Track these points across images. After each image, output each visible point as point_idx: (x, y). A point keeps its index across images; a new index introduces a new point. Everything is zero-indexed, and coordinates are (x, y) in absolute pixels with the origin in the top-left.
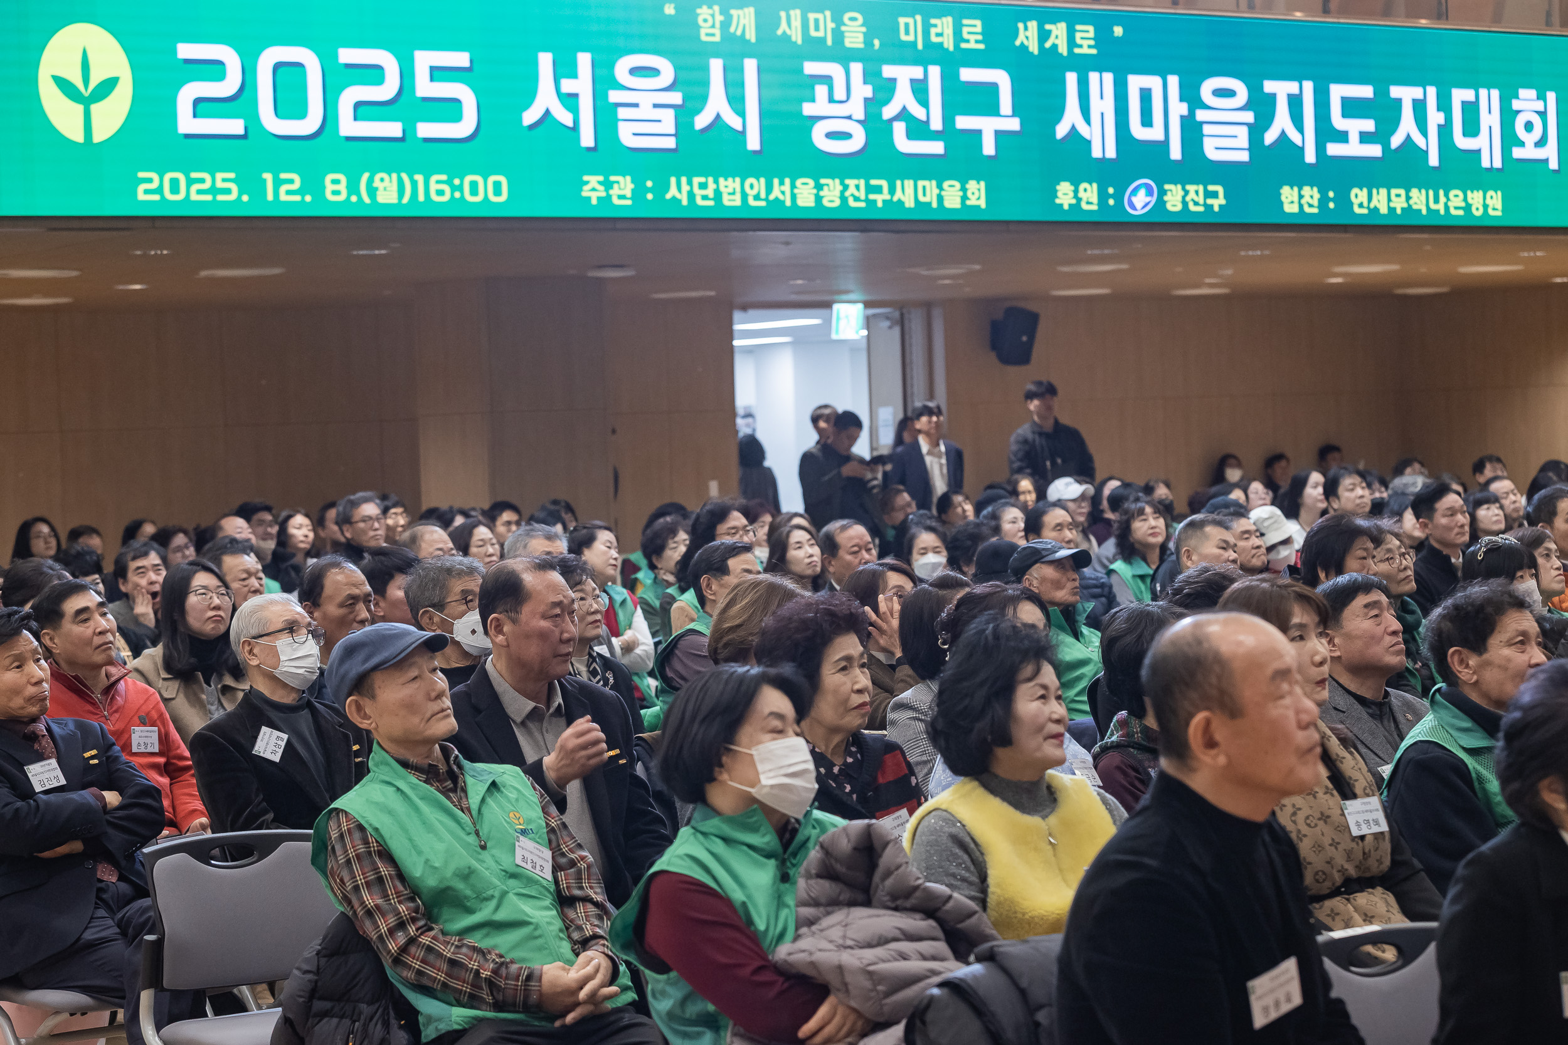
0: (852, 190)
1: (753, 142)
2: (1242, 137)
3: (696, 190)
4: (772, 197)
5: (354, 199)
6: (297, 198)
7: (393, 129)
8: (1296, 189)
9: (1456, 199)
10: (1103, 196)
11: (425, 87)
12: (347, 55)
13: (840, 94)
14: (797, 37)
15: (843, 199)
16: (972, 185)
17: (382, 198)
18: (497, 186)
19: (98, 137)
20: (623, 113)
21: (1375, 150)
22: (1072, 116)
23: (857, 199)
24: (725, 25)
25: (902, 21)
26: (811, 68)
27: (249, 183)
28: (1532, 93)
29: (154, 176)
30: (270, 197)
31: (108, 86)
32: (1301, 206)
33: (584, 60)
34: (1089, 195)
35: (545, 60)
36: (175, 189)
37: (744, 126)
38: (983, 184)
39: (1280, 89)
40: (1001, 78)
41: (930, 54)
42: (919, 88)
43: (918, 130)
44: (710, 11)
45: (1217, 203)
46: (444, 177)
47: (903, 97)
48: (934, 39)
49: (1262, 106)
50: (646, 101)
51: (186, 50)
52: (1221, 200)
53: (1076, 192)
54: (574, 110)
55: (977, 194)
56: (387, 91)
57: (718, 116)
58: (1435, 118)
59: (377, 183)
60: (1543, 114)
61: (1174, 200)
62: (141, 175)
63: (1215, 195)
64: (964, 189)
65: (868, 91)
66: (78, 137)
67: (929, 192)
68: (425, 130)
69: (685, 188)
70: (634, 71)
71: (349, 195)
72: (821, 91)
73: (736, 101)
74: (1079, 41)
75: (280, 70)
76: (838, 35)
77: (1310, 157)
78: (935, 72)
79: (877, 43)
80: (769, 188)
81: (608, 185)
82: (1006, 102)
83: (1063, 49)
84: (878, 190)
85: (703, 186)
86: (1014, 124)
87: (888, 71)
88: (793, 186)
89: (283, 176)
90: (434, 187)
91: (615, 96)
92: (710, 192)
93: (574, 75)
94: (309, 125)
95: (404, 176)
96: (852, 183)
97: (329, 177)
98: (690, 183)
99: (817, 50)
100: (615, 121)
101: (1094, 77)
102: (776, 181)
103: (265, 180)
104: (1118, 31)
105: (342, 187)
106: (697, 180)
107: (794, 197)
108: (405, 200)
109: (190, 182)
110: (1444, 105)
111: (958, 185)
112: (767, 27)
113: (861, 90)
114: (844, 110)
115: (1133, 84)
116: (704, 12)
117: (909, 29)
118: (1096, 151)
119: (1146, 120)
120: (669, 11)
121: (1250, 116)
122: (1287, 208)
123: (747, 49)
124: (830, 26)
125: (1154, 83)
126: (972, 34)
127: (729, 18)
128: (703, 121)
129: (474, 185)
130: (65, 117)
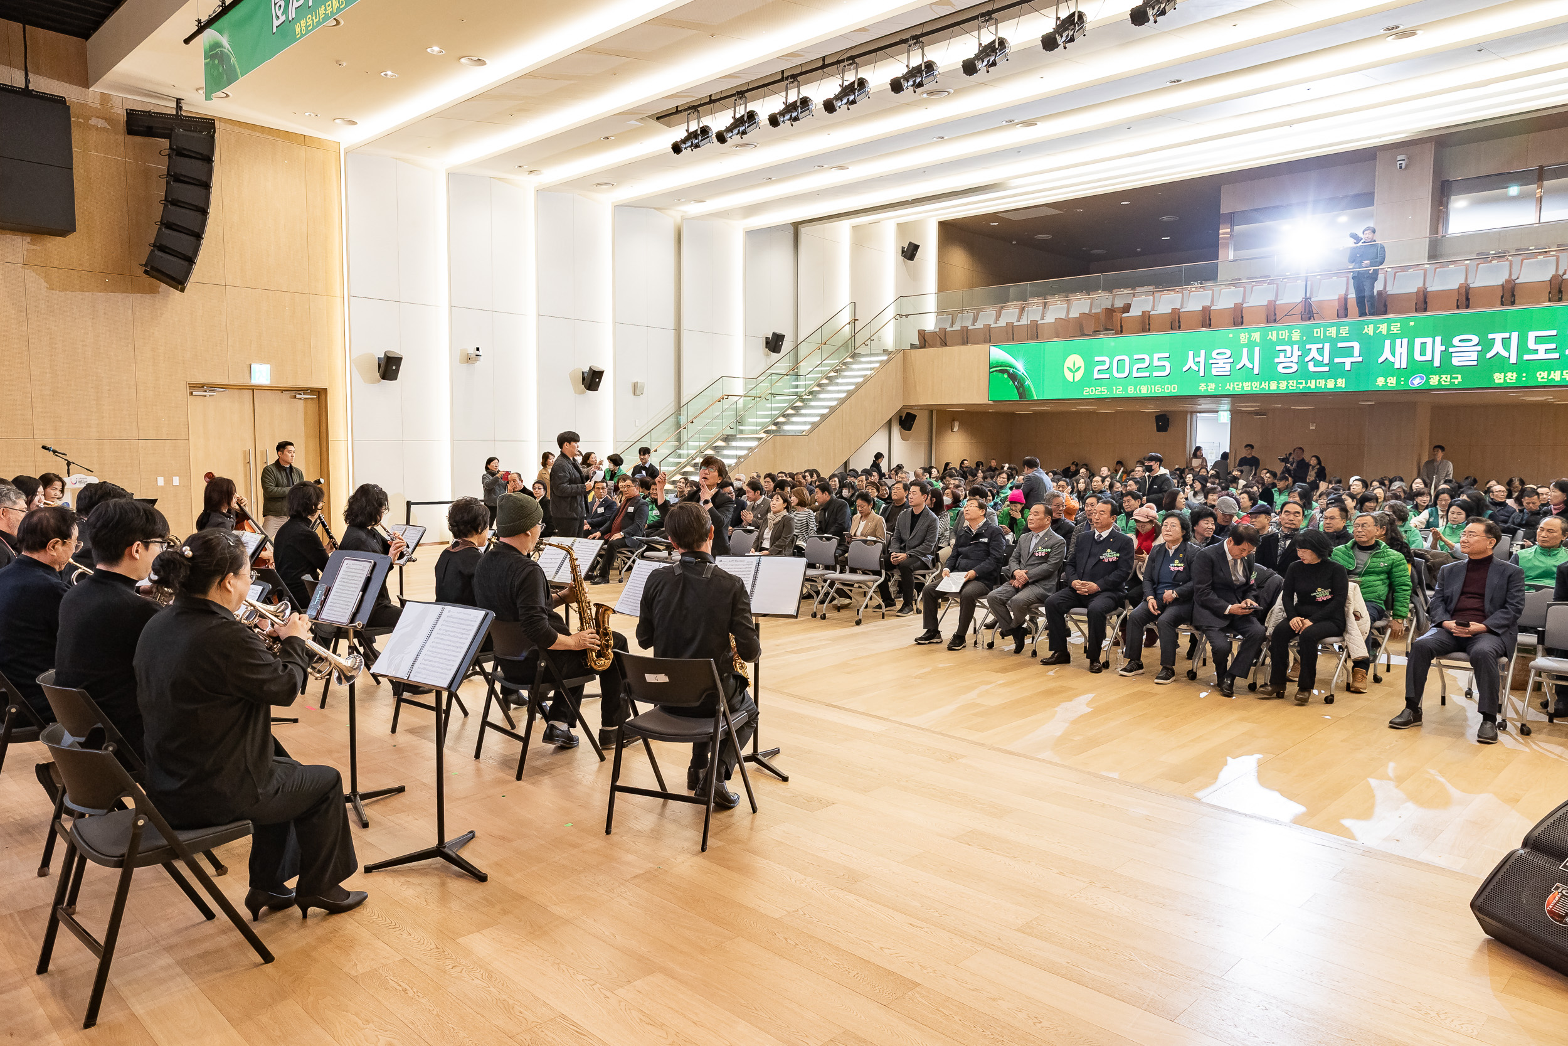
0: (1291, 384)
1: (1256, 371)
2: (1474, 356)
3: (1237, 387)
4: (1261, 388)
5: (1136, 393)
6: (1121, 393)
7: (1147, 375)
8: (1503, 374)
10: (1398, 382)
11: (1156, 363)
12: (1137, 357)
13: (1289, 354)
14: (1275, 339)
15: (1287, 386)
16: (1339, 380)
17: (1144, 392)
18: (1174, 387)
19: (1076, 380)
20: (1213, 366)
21: (1556, 356)
22: (1387, 354)
23: (1293, 387)
24: (1249, 338)
25: (1315, 330)
26: (1278, 348)
27: (1110, 389)
29: (1088, 389)
30: (1115, 393)
31: (1079, 368)
32: (1505, 380)
33: (1203, 352)
34: (1392, 383)
35: (1191, 353)
36: (1094, 392)
37: (1253, 366)
38: (1344, 380)
39: (1498, 337)
40: (1356, 345)
41: (1326, 339)
42: (1320, 351)
43: (1319, 364)
44: (1245, 335)
45: (1456, 382)
46: (1160, 386)
47: (1314, 354)
48: (1328, 334)
49: (1487, 344)
50: (1221, 362)
51: (1097, 359)
52: (1460, 380)
53: (1386, 380)
54: (1199, 366)
55: (1341, 383)
56: (1145, 365)
57: (1245, 364)
59: (1142, 388)
61: (1434, 381)
62: (1085, 389)
63: (1457, 378)
64: (1336, 381)
65: (1300, 353)
66: (1072, 381)
68: (1155, 374)
69: (1232, 385)
70: (1217, 354)
71: (1134, 392)
72: (1282, 355)
73: (1251, 359)
74: (1392, 329)
75: (1119, 362)
76: (1290, 337)
77: (1513, 360)
78: (1327, 346)
79: (1305, 338)
80: (1261, 385)
81: (1207, 386)
82: (1356, 352)
83: (1385, 332)
84: (1301, 383)
85: (1237, 385)
86: (1360, 359)
87: (1308, 346)
88: (1269, 384)
89: (1118, 387)
90: (1157, 388)
91: (1211, 361)
92: (1240, 387)
93: (1199, 357)
94: (1124, 375)
95: (1149, 386)
96: (1291, 382)
97: (1129, 387)
99: (1281, 342)
100: (1211, 368)
101: (1398, 341)
102: (1263, 383)
103: (1114, 389)
104: (1412, 323)
105: (1133, 390)
106: (1236, 383)
107: (1269, 387)
108: (1148, 393)
109: (1096, 390)
111: (1333, 380)
112: (1264, 337)
113: (1297, 353)
114: (1290, 360)
115: (1418, 341)
116: (1242, 335)
117: (1318, 332)
118: (1397, 366)
119: (1423, 352)
120: (1231, 336)
121: (1479, 348)
122: (1496, 381)
123: (1257, 344)
124: (1287, 334)
125: (1429, 341)
126: (1344, 331)
127: (1250, 336)
128: (1239, 366)
129: (1168, 388)
130: (1069, 376)
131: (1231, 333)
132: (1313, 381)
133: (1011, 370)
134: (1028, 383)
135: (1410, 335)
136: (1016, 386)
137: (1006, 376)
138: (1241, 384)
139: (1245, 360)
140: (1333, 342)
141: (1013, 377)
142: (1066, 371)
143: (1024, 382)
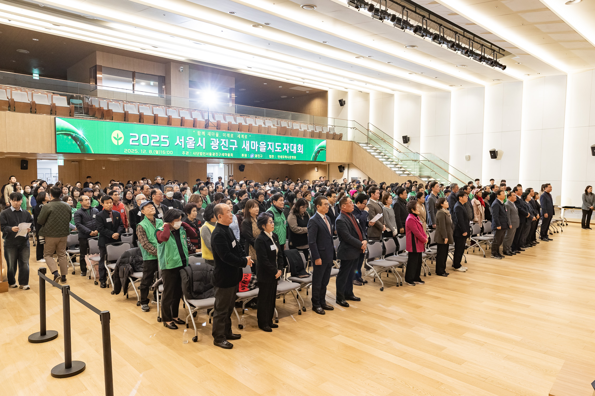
0: (216, 154)
1: (204, 148)
2: (265, 149)
3: (197, 154)
5: (153, 153)
6: (145, 153)
7: (158, 145)
8: (271, 155)
9: (290, 157)
10: (247, 155)
11: (162, 140)
12: (152, 136)
13: (215, 142)
14: (210, 135)
16: (231, 154)
17: (156, 153)
18: (171, 152)
19: (119, 144)
20: (188, 144)
21: (281, 151)
22: (244, 146)
23: (217, 155)
24: (201, 134)
26: (212, 139)
27: (139, 151)
28: (300, 145)
30: (142, 153)
31: (121, 138)
32: (272, 157)
33: (183, 137)
34: (246, 155)
35: (178, 137)
36: (129, 151)
37: (203, 146)
38: (233, 154)
39: (270, 143)
40: (235, 141)
41: (227, 138)
42: (225, 142)
43: (225, 147)
45: (261, 157)
47: (223, 143)
48: (227, 136)
49: (267, 145)
50: (191, 142)
51: (131, 134)
53: (244, 155)
54: (181, 143)
56: (157, 140)
58: (288, 147)
59: (156, 151)
60: (301, 147)
61: (256, 156)
62: (125, 149)
63: (261, 156)
64: (230, 154)
65: (219, 142)
66: (117, 144)
67: (226, 154)
68: (162, 145)
69: (195, 153)
70: (189, 139)
72: (213, 142)
73: (202, 142)
74: (245, 137)
75: (143, 137)
76: (215, 135)
77: (273, 151)
78: (227, 140)
79: (220, 136)
80: (206, 154)
81: (186, 153)
82: (236, 145)
83: (243, 138)
84: (220, 154)
85: (198, 153)
86: (237, 147)
87: (221, 140)
88: (209, 153)
89: (144, 150)
90: (163, 152)
91: (187, 142)
92: (198, 154)
93: (182, 139)
94: (147, 144)
95: (159, 151)
97: (150, 150)
98: (196, 153)
99: (212, 137)
101: (247, 141)
102: (207, 152)
103: (141, 151)
104: (250, 136)
105: (151, 152)
106: (197, 152)
107: (209, 155)
108: (159, 154)
109: (131, 151)
110: (289, 146)
112: (206, 134)
113: (218, 142)
114: (216, 144)
115: (252, 142)
116: (198, 132)
117: (224, 135)
118: (247, 150)
119: (253, 147)
120: (194, 131)
121: (266, 146)
122: (270, 157)
123: (203, 136)
124: (214, 134)
125: (254, 142)
126: (232, 136)
128: (198, 145)
129: (168, 152)
130: (115, 142)
131: (194, 130)
132: (223, 153)
133: (74, 135)
135: (250, 139)
136: (78, 145)
137: (70, 137)
138: (199, 153)
139: (200, 143)
140: (229, 139)
141: (76, 139)
143: (84, 143)
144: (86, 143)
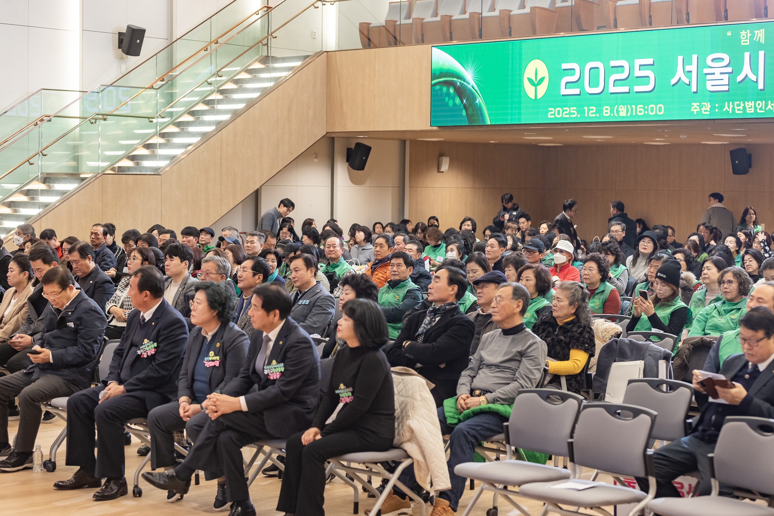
1: (761, 86)
3: (736, 107)
4: (767, 109)
5: (612, 115)
6: (594, 115)
7: (626, 89)
11: (637, 73)
12: (613, 63)
17: (622, 114)
18: (660, 108)
19: (538, 97)
20: (709, 77)
24: (751, 38)
27: (581, 111)
29: (553, 109)
30: (586, 115)
31: (542, 79)
33: (695, 57)
35: (680, 58)
36: (559, 114)
37: (757, 79)
44: (746, 33)
46: (642, 106)
50: (717, 71)
51: (565, 66)
54: (690, 78)
56: (624, 76)
57: (747, 75)
59: (620, 109)
62: (550, 109)
66: (533, 98)
68: (637, 88)
69: (731, 106)
70: (713, 60)
71: (611, 113)
73: (754, 69)
75: (592, 70)
80: (766, 106)
81: (701, 107)
85: (738, 105)
89: (591, 108)
90: (638, 110)
91: (706, 71)
92: (741, 108)
93: (691, 64)
94: (598, 90)
95: (629, 106)
97: (605, 108)
98: (733, 104)
100: (705, 81)
102: (770, 102)
103: (585, 110)
105: (608, 111)
106: (736, 103)
108: (629, 115)
109: (563, 111)
112: (768, 36)
116: (743, 33)
120: (729, 34)
123: (761, 46)
127: (753, 34)
128: (739, 78)
129: (652, 108)
130: (529, 90)
131: (728, 30)
133: (458, 82)
134: (479, 100)
136: (465, 106)
137: (452, 90)
138: (742, 105)
141: (461, 92)
142: (526, 83)
143: (475, 99)
144: (477, 101)
